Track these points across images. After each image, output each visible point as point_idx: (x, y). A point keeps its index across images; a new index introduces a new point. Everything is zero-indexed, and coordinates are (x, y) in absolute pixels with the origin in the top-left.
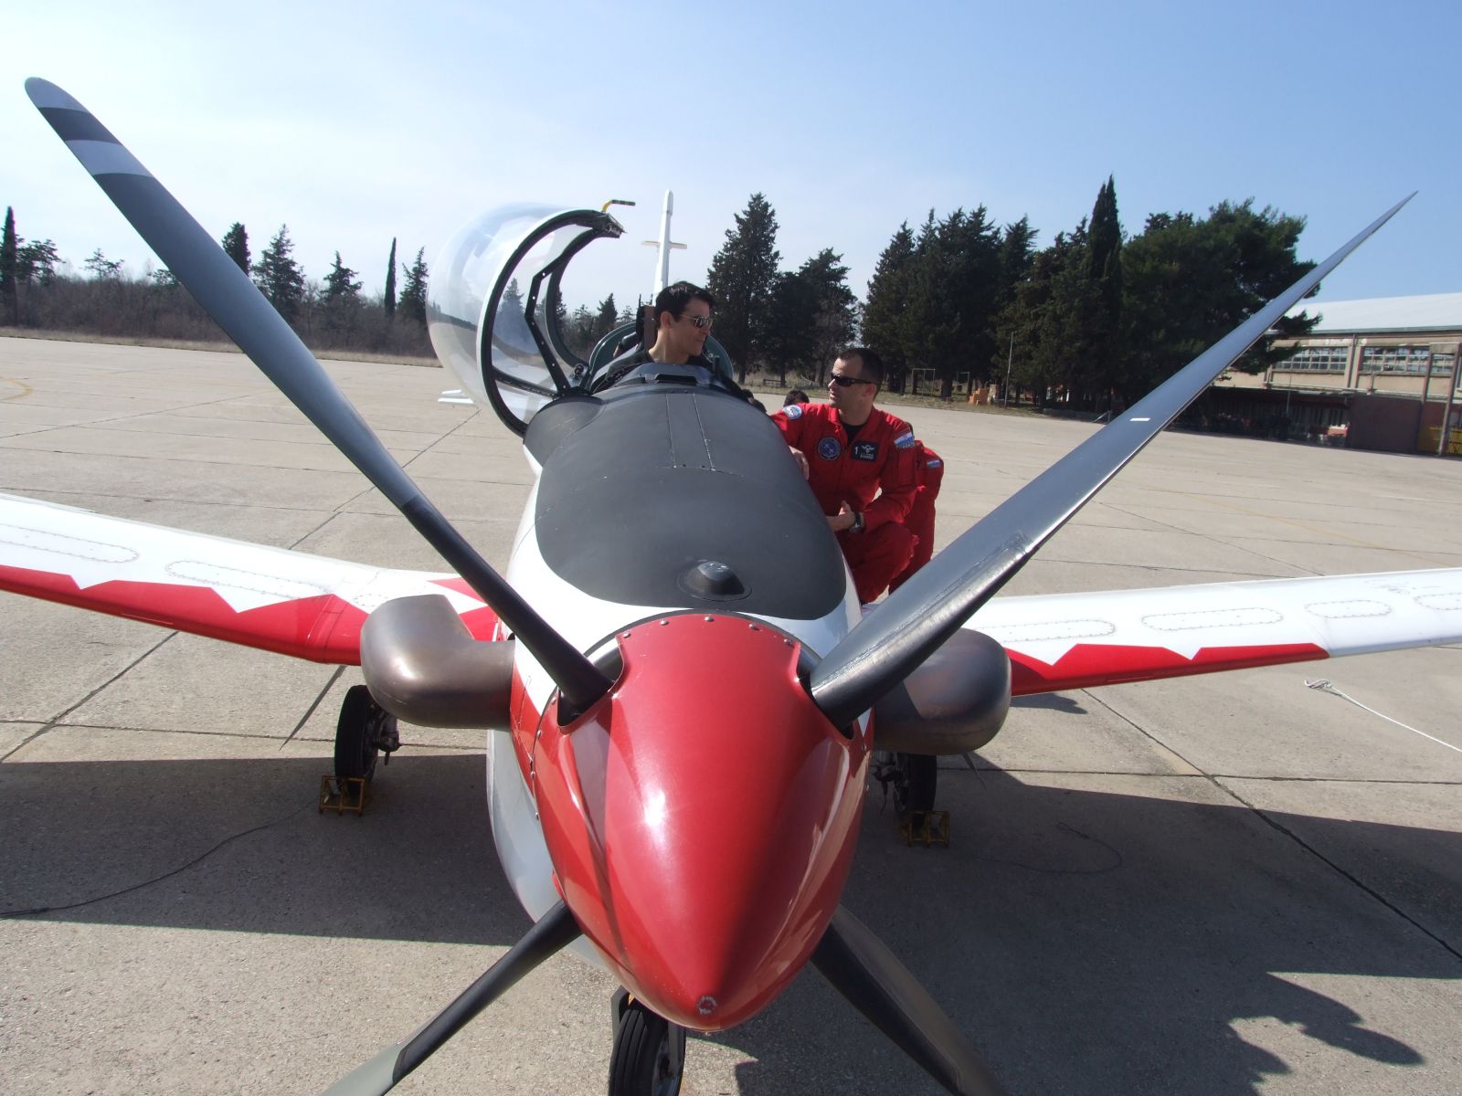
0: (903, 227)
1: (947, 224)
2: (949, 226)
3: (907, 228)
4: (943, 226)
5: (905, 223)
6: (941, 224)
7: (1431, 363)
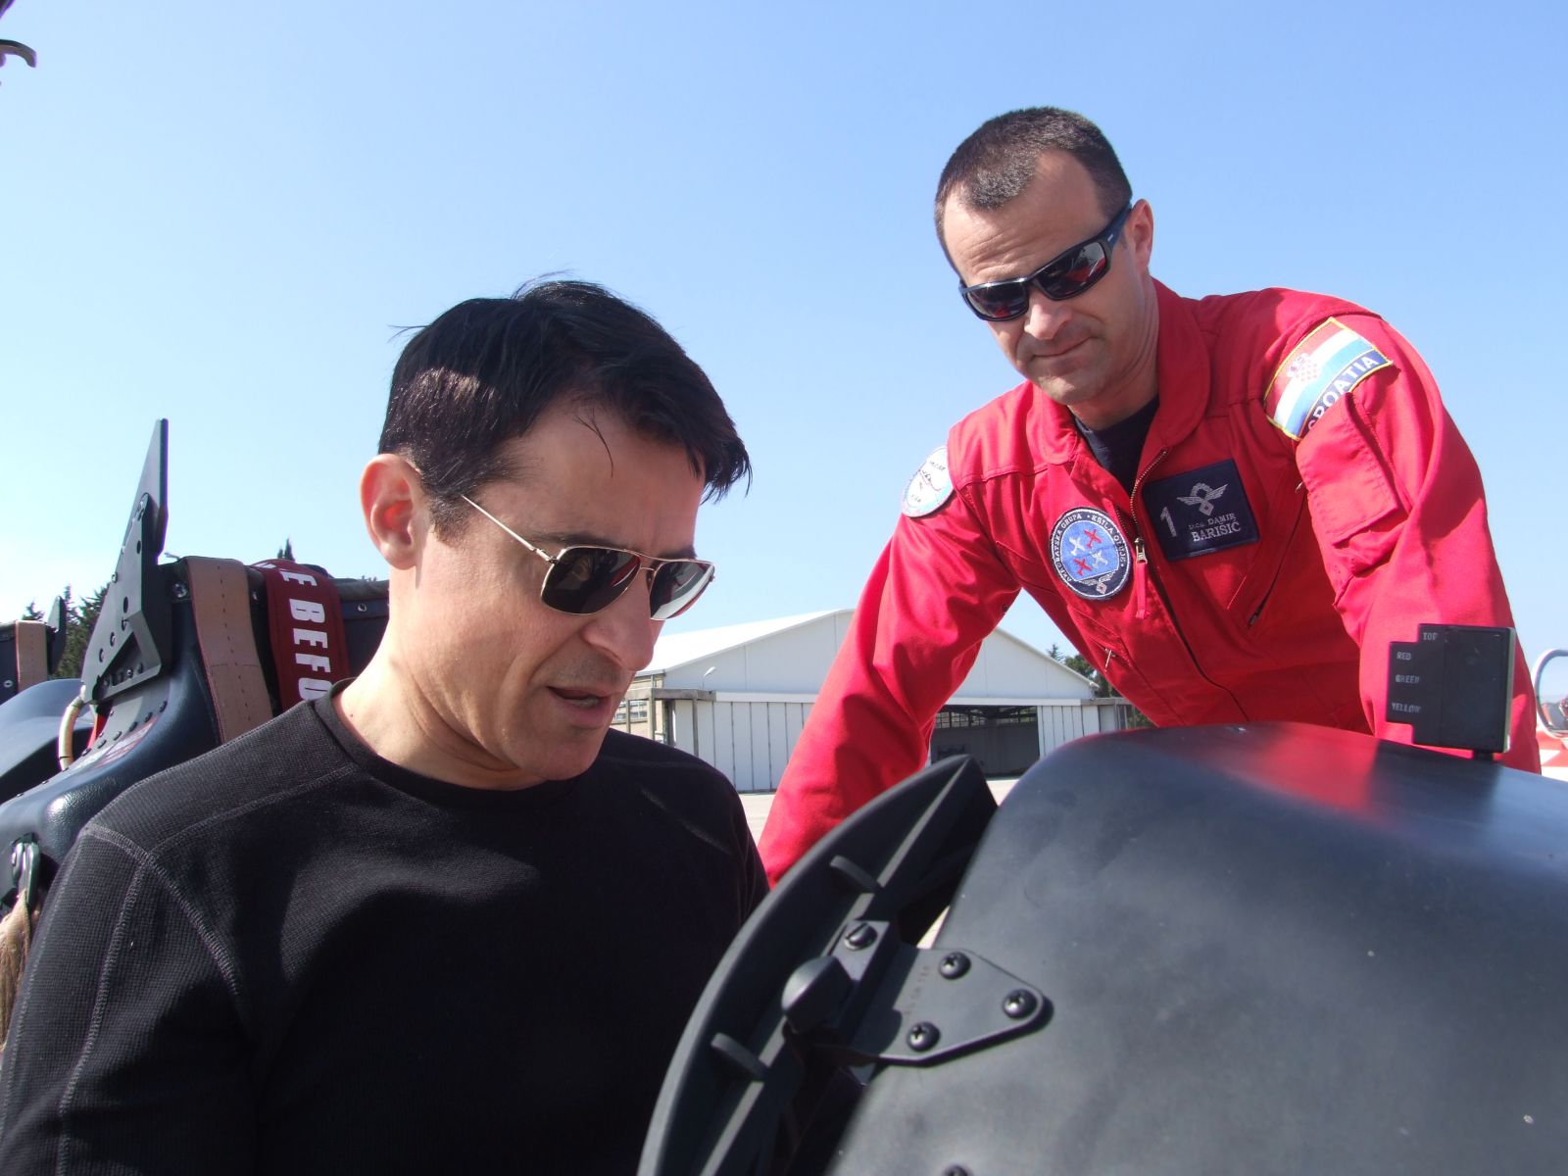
0: (30, 609)
1: (93, 601)
2: (96, 604)
3: (35, 610)
4: (89, 605)
5: (33, 604)
6: (86, 603)
7: (629, 709)
